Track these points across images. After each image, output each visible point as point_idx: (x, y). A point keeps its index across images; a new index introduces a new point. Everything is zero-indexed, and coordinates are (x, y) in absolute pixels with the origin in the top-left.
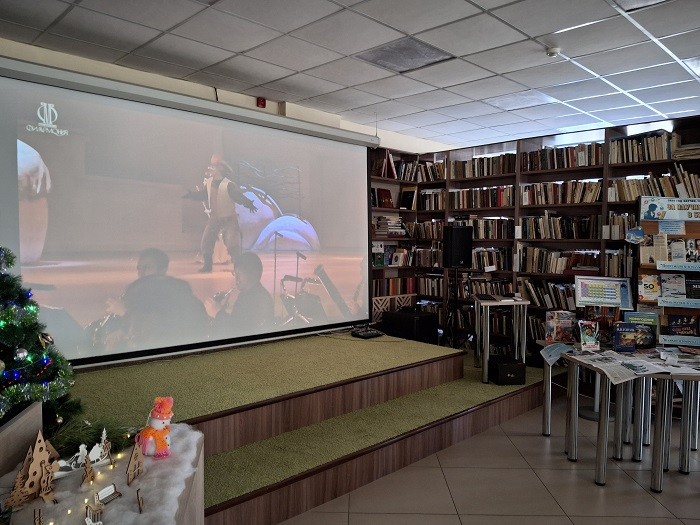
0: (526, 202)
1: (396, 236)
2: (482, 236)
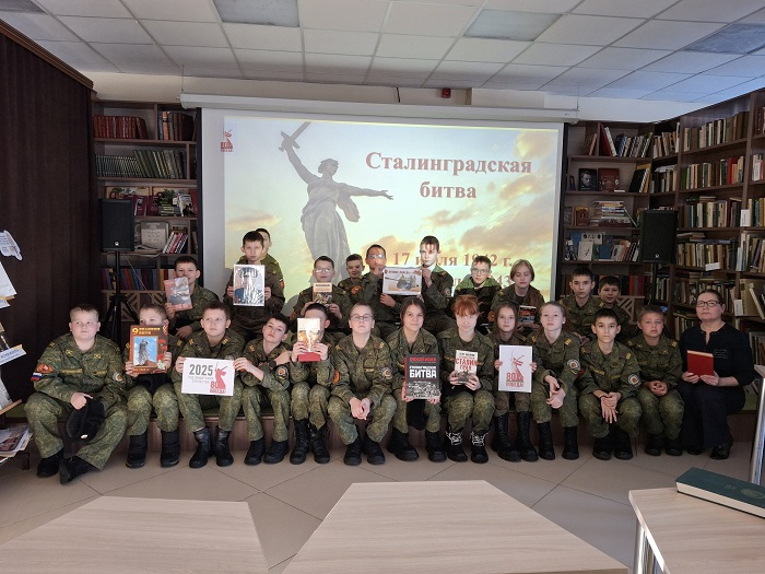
0: (757, 177)
1: (613, 224)
2: (710, 224)
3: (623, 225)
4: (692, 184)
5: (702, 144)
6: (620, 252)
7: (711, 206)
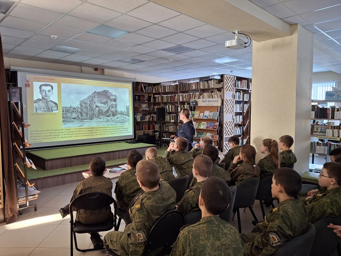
0: (181, 100)
1: (145, 111)
2: (170, 111)
3: (147, 111)
4: (165, 100)
5: (167, 91)
6: (147, 118)
7: (170, 106)
